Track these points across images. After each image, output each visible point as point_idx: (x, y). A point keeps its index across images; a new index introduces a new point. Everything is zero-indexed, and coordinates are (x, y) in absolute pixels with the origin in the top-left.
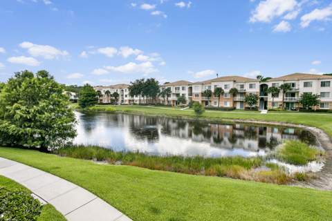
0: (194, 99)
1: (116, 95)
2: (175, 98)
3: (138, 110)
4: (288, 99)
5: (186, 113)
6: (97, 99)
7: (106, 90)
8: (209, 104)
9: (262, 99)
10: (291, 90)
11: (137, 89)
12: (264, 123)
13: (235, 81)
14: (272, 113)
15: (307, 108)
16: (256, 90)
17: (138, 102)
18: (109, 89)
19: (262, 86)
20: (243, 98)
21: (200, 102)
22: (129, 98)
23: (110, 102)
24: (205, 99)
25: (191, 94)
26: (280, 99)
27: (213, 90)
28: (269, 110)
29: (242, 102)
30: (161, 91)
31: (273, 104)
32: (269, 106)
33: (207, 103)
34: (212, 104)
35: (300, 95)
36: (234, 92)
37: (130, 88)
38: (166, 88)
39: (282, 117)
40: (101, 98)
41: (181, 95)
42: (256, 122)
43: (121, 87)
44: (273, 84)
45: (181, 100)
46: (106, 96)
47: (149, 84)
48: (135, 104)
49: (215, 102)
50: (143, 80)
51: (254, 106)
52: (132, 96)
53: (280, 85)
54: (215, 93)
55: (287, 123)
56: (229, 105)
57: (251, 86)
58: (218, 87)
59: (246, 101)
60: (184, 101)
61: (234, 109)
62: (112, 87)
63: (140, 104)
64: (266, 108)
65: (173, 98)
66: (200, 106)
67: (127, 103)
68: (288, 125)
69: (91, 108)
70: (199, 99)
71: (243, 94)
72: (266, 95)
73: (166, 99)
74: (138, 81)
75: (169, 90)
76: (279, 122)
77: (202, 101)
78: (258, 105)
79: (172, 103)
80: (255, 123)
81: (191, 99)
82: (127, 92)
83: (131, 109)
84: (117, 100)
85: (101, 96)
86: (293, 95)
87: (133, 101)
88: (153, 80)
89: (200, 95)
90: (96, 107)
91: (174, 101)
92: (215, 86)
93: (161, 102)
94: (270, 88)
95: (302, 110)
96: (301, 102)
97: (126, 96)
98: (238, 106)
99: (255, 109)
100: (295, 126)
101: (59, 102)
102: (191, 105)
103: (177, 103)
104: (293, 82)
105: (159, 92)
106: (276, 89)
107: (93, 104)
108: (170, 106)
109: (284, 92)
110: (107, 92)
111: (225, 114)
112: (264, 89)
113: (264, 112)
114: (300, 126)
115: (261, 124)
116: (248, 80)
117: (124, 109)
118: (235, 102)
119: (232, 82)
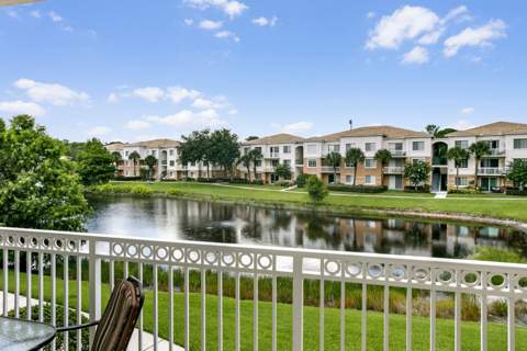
0: (307, 170)
1: (151, 161)
2: (270, 168)
3: (197, 191)
4: (486, 171)
5: (293, 198)
6: (113, 170)
7: (131, 151)
8: (337, 180)
9: (437, 171)
10: (490, 153)
11: (194, 149)
12: (442, 216)
13: (384, 137)
14: (456, 198)
15: (521, 188)
16: (426, 153)
17: (195, 176)
18: (138, 150)
19: (436, 146)
20: (400, 169)
21: (319, 176)
22: (178, 167)
23: (138, 174)
24: (328, 169)
25: (300, 160)
26: (470, 170)
27: (343, 153)
28: (451, 192)
29: (398, 177)
30: (242, 154)
31: (458, 179)
32: (451, 184)
33: (331, 178)
34: (343, 181)
35: (507, 164)
36: (384, 157)
37: (181, 148)
38: (253, 148)
39: (473, 206)
40: (120, 168)
41: (281, 162)
42: (425, 214)
43: (163, 145)
44: (456, 142)
45: (282, 173)
46: (130, 164)
47: (219, 140)
48: (189, 179)
49: (348, 177)
50: (206, 132)
51: (421, 184)
52: (185, 164)
53: (470, 144)
54: (348, 160)
55: (483, 216)
56: (374, 182)
57: (416, 146)
58: (353, 147)
59: (406, 175)
60: (287, 174)
61: (383, 189)
62: (143, 146)
63: (201, 180)
64: (444, 188)
65: (265, 167)
66: (320, 184)
67: (174, 176)
68: (486, 220)
69: (101, 188)
70: (317, 171)
71: (401, 160)
72: (444, 162)
73: (252, 170)
74: (196, 133)
75: (257, 152)
76: (468, 214)
77: (323, 175)
78: (430, 183)
79: (264, 178)
80: (423, 217)
81: (300, 169)
82: (174, 156)
83: (182, 190)
84: (154, 171)
85: (121, 162)
86: (494, 163)
87: (187, 172)
88: (226, 132)
89: (319, 163)
90: (111, 185)
91: (267, 174)
92: (348, 145)
93: (243, 177)
94: (452, 150)
95: (512, 192)
96: (510, 177)
97: (172, 163)
98: (392, 184)
99: (425, 190)
100: (498, 221)
101: (56, 175)
102: (301, 182)
103: (274, 177)
104: (494, 139)
105: (238, 155)
106: (462, 153)
107: (105, 180)
108: (261, 183)
109: (478, 158)
110: (134, 156)
111: (367, 200)
112: (440, 151)
113: (441, 195)
114: (507, 222)
115: (437, 219)
116: (409, 135)
117: (168, 189)
118: (386, 176)
119: (380, 138)
